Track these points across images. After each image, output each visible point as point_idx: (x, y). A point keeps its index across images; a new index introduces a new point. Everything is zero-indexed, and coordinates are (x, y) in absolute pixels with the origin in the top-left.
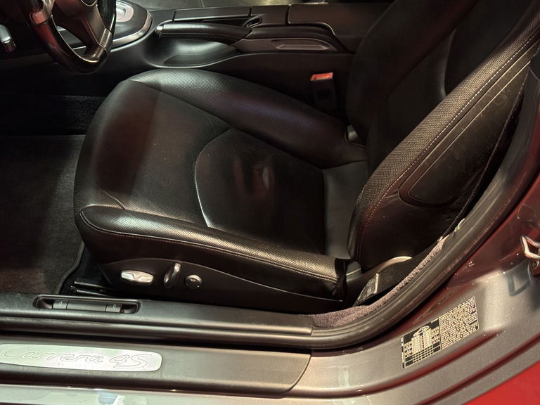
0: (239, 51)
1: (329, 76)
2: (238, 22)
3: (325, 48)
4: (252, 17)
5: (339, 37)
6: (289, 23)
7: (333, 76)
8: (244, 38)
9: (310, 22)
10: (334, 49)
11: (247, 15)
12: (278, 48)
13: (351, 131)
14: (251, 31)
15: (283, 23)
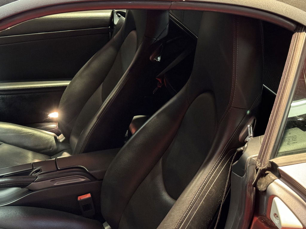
0: (30, 191)
1: (89, 196)
2: (26, 173)
3: (83, 180)
4: (35, 169)
5: (91, 172)
6: (59, 169)
7: (91, 196)
8: (33, 182)
9: (72, 167)
10: (88, 179)
11: (31, 168)
12: (55, 184)
13: (107, 226)
14: (37, 177)
15: (56, 170)
